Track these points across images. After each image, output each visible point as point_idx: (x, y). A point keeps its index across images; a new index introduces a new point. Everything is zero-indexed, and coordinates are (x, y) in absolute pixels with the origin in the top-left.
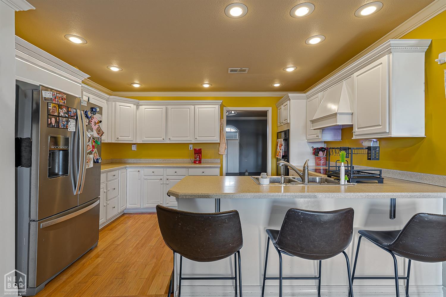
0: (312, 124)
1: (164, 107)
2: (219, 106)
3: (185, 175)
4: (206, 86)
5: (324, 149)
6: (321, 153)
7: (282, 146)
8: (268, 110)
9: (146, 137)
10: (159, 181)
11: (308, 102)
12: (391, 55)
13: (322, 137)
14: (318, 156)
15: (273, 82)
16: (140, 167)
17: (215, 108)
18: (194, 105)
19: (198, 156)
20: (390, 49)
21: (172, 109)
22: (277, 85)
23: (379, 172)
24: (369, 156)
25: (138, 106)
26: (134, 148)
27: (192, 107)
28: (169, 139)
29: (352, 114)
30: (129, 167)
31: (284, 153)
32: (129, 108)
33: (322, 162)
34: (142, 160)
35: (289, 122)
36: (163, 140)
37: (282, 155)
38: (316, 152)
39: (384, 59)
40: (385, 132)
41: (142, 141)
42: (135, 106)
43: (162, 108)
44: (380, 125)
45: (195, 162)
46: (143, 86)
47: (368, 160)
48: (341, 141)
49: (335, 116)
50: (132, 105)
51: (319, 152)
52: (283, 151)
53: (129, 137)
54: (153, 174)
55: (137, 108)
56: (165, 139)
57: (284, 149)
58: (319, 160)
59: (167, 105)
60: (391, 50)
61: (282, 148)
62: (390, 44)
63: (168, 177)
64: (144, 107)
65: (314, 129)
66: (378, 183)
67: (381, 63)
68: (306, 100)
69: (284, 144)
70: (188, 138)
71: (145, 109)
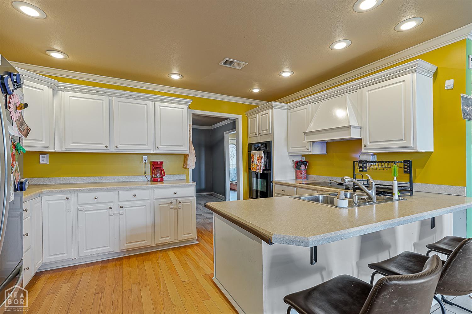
0: (306, 136)
1: (106, 99)
2: (188, 107)
3: (149, 199)
4: (175, 77)
5: (305, 163)
6: (303, 166)
7: (262, 159)
8: (238, 117)
9: (73, 143)
10: (106, 210)
11: (291, 113)
12: (415, 74)
13: (313, 150)
14: (300, 169)
15: (252, 87)
16: (70, 191)
17: (183, 108)
18: (154, 101)
19: (159, 172)
20: (416, 68)
21: (119, 103)
22: (256, 91)
23: (409, 185)
24: (405, 169)
25: (56, 90)
26: (44, 160)
27: (151, 104)
28: (117, 147)
29: (361, 128)
30: (47, 192)
31: (264, 167)
32: (41, 91)
33: (303, 175)
34: (62, 180)
35: (271, 133)
36: (106, 148)
37: (262, 169)
38: (298, 165)
39: (408, 77)
40: (410, 147)
41: (66, 149)
42: (52, 90)
43: (103, 100)
44: (402, 140)
45: (154, 180)
46: (71, 59)
47: (404, 173)
48: (327, 154)
49: (347, 129)
50: (46, 88)
51: (302, 166)
52: (263, 165)
53: (41, 141)
54: (95, 201)
55: (54, 95)
56: (109, 147)
57: (264, 162)
58: (301, 174)
59: (110, 96)
60: (416, 70)
61: (262, 161)
62: (418, 63)
63: (121, 204)
64: (67, 94)
65: (308, 142)
66: (410, 195)
67: (404, 81)
68: (286, 111)
69: (264, 157)
70: (146, 147)
71: (70, 96)
